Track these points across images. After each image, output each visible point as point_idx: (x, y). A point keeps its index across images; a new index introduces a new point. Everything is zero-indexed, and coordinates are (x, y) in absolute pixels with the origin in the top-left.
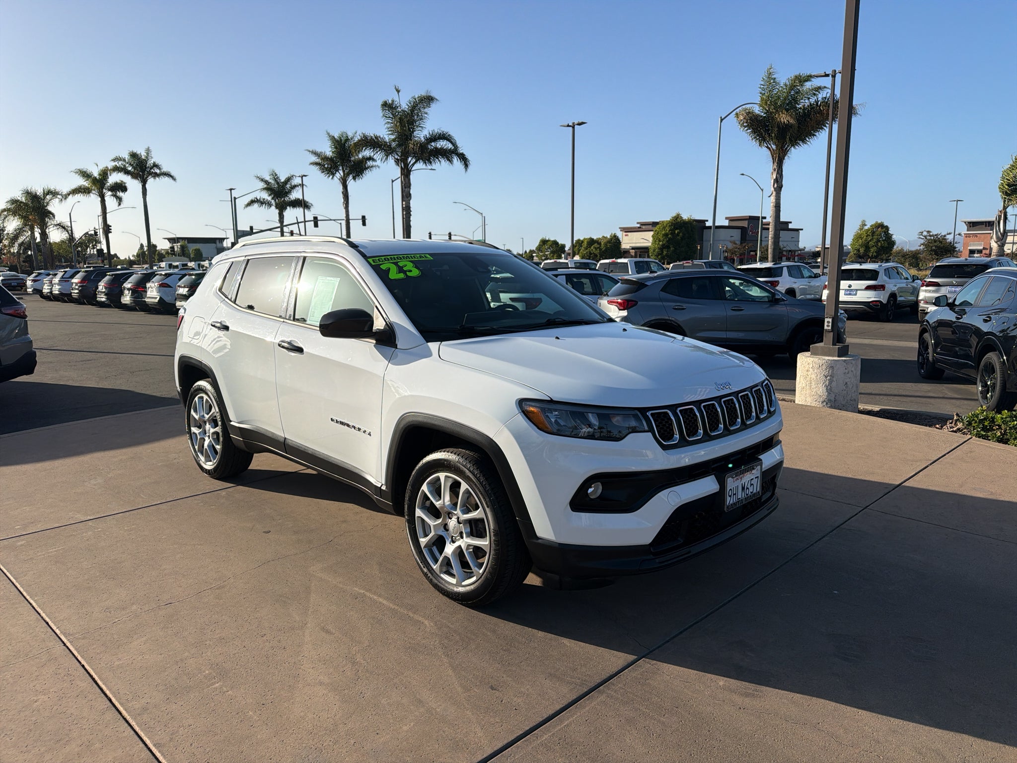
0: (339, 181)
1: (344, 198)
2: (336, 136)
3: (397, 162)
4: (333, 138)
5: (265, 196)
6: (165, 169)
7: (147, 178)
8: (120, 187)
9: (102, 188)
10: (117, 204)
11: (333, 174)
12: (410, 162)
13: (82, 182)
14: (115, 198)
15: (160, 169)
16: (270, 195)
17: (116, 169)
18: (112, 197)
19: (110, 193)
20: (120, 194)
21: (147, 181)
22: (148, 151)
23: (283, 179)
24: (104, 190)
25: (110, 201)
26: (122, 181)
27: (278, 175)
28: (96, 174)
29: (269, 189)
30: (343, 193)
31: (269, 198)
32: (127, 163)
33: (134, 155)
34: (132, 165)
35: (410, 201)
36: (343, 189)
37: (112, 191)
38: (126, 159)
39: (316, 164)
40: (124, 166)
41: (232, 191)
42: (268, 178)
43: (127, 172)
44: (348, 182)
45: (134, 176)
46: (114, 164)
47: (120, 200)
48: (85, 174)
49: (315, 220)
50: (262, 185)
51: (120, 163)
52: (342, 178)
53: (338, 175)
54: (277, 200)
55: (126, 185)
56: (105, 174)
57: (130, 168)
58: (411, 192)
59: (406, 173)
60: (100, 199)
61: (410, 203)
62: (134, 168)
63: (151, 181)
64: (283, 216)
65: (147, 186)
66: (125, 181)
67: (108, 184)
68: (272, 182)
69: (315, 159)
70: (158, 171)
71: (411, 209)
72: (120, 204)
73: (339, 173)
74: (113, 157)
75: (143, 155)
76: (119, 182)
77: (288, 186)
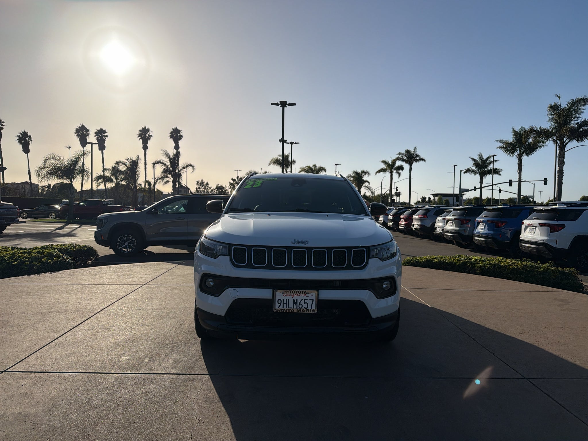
0: (516, 157)
1: (518, 167)
2: (517, 130)
3: (555, 141)
4: (515, 131)
5: (474, 168)
6: (421, 157)
7: (412, 162)
8: (401, 168)
9: (392, 169)
10: (398, 177)
11: (513, 154)
12: (565, 141)
13: (384, 166)
14: (397, 174)
15: (419, 157)
16: (476, 168)
17: (398, 159)
18: (396, 173)
19: (395, 171)
20: (400, 171)
21: (412, 164)
22: (415, 149)
23: (485, 158)
24: (393, 170)
25: (395, 175)
26: (402, 165)
27: (483, 156)
28: (390, 162)
29: (476, 164)
30: (518, 164)
31: (476, 169)
32: (404, 155)
33: (408, 152)
34: (406, 156)
35: (563, 166)
36: (518, 161)
37: (396, 170)
38: (404, 154)
39: (501, 147)
40: (402, 157)
41: (455, 167)
42: (476, 158)
43: (403, 160)
44: (522, 157)
45: (406, 162)
46: (398, 156)
47: (399, 174)
48: (385, 162)
49: (510, 182)
50: (472, 162)
51: (401, 156)
52: (518, 155)
53: (516, 153)
54: (480, 171)
55: (404, 167)
56: (394, 162)
57: (405, 158)
58: (564, 161)
59: (562, 148)
60: (390, 174)
61: (563, 168)
62: (407, 158)
63: (414, 164)
64: (483, 179)
65: (412, 166)
66: (403, 165)
67: (395, 167)
68: (478, 160)
69: (501, 145)
70: (418, 158)
71: (564, 172)
72: (399, 177)
73: (517, 152)
74: (398, 153)
75: (412, 150)
76: (400, 165)
77: (488, 162)
